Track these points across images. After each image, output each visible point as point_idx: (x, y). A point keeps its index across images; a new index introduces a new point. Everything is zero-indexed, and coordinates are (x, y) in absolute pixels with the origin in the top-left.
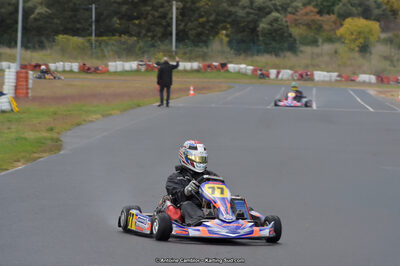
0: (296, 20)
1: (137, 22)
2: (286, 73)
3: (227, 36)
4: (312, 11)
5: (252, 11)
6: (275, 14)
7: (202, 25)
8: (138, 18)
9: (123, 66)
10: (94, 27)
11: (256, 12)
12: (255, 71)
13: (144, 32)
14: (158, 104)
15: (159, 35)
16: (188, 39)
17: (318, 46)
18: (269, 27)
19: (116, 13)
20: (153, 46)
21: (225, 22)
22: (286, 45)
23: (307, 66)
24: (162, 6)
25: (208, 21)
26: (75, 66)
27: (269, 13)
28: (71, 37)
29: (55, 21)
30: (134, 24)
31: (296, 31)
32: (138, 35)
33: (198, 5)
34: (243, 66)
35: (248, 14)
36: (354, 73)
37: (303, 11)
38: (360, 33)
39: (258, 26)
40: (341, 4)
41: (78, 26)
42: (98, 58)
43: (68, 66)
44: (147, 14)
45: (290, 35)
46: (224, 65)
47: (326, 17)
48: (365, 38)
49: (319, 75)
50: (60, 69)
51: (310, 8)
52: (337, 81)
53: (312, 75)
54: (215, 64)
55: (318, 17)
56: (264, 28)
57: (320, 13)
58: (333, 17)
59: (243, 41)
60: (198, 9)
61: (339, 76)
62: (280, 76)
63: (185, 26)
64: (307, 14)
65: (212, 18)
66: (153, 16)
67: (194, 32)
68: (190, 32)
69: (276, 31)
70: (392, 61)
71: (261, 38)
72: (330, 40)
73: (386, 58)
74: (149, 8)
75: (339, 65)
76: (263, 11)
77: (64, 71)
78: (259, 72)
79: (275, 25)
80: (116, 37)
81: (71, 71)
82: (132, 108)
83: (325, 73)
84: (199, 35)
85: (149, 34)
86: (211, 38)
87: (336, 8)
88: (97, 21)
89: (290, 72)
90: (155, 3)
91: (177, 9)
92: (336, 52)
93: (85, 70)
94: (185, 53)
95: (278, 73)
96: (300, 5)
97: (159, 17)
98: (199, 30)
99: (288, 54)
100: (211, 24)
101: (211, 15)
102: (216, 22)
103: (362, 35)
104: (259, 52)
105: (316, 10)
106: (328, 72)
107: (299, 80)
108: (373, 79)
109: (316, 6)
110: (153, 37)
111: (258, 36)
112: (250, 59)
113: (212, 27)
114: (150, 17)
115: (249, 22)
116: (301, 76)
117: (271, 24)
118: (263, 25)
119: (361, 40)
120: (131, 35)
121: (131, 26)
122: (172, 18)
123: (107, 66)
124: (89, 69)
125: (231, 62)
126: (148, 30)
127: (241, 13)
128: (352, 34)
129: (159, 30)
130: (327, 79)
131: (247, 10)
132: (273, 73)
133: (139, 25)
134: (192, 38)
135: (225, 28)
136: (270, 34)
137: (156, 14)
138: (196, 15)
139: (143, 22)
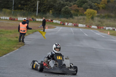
0: (71, 8)
1: (26, 6)
2: (70, 24)
3: (52, 12)
4: (76, 6)
5: (60, 5)
6: (67, 6)
7: (45, 8)
8: (26, 5)
9: (22, 19)
10: (13, 7)
11: (61, 5)
12: (61, 23)
13: (28, 9)
14: (43, 30)
15: (32, 10)
16: (41, 12)
17: (78, 16)
18: (65, 10)
19: (20, 3)
20: (31, 13)
21: (52, 8)
22: (69, 16)
23: (76, 22)
24: (34, 2)
25: (47, 7)
26: (8, 18)
27: (65, 6)
28: (7, 10)
29: (2, 4)
30: (25, 7)
31: (72, 12)
32: (26, 10)
33: (44, 2)
34: (57, 21)
35: (59, 6)
36: (90, 25)
37: (73, 6)
38: (91, 14)
39: (61, 10)
40: (84, 5)
41: (9, 6)
42: (15, 16)
43: (6, 18)
44: (29, 4)
45: (71, 13)
46: (52, 20)
47: (80, 8)
48: (93, 15)
49: (80, 25)
50: (4, 19)
51: (75, 5)
52: (85, 27)
53: (78, 25)
54: (49, 20)
55: (78, 8)
56: (63, 10)
57: (78, 7)
58: (82, 8)
59: (57, 14)
60: (44, 3)
61: (86, 26)
62: (68, 25)
63: (40, 8)
64: (74, 7)
65: (48, 6)
66: (31, 4)
67: (43, 10)
68: (42, 10)
69: (67, 11)
70: (101, 22)
71: (62, 13)
72: (82, 15)
73: (99, 21)
74: (30, 2)
75: (86, 23)
76: (63, 5)
77: (5, 19)
78: (62, 23)
79: (67, 10)
80: (20, 10)
81: (7, 20)
82: (34, 32)
83: (82, 25)
84: (44, 11)
85: (30, 10)
86: (47, 12)
87: (83, 6)
88: (14, 5)
89: (71, 24)
90: (32, 1)
91: (39, 3)
92: (84, 19)
93: (11, 19)
94: (40, 16)
95: (68, 24)
96: (72, 4)
97: (33, 5)
98: (44, 9)
99: (71, 18)
100: (48, 8)
101: (48, 5)
102: (49, 8)
103: (92, 14)
104: (62, 17)
105: (77, 6)
106: (83, 24)
107: (74, 26)
108: (96, 27)
109: (77, 5)
110: (30, 11)
111: (61, 12)
112: (59, 19)
113: (48, 9)
114: (30, 5)
115: (59, 8)
116: (75, 25)
117: (65, 9)
118: (63, 9)
119: (91, 16)
120: (24, 10)
121: (24, 7)
122: (37, 6)
123: (17, 19)
124: (12, 19)
125: (54, 20)
126: (29, 9)
127: (57, 5)
128: (89, 14)
129: (32, 9)
130: (82, 26)
131: (59, 5)
132: (66, 24)
133: (27, 7)
134: (42, 12)
135: (52, 10)
136: (65, 12)
137: (32, 4)
138: (43, 5)
139: (28, 6)
